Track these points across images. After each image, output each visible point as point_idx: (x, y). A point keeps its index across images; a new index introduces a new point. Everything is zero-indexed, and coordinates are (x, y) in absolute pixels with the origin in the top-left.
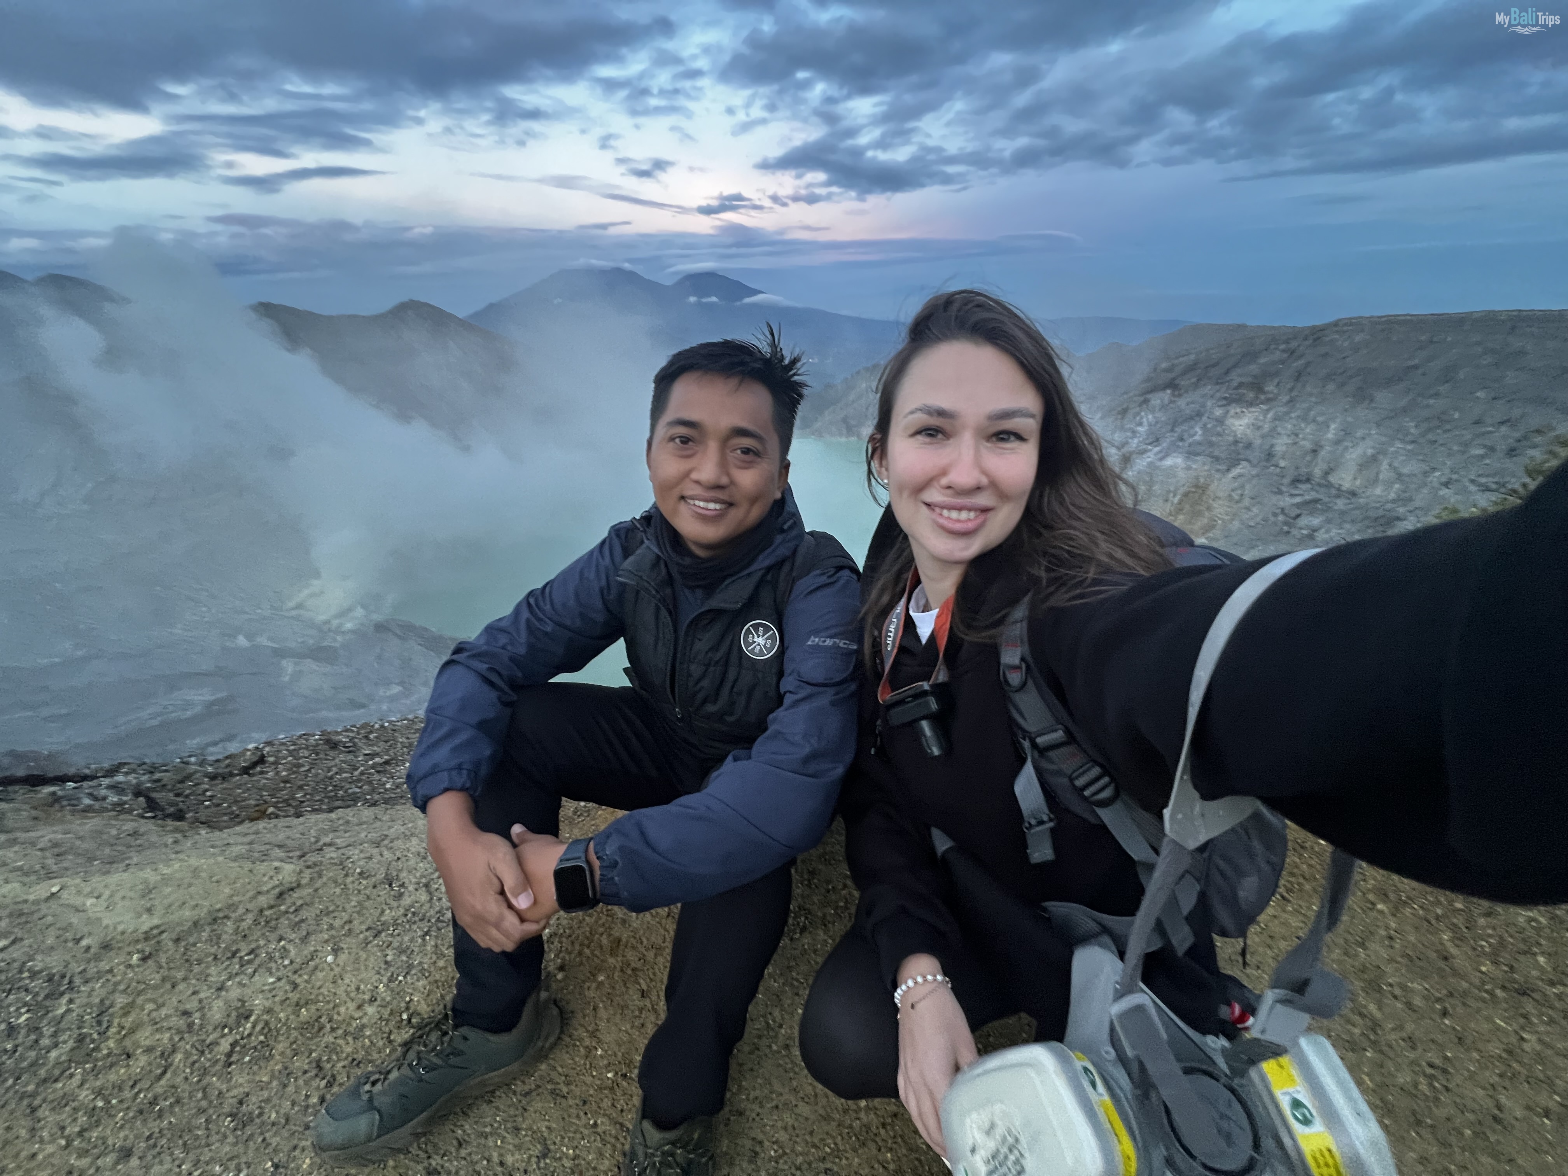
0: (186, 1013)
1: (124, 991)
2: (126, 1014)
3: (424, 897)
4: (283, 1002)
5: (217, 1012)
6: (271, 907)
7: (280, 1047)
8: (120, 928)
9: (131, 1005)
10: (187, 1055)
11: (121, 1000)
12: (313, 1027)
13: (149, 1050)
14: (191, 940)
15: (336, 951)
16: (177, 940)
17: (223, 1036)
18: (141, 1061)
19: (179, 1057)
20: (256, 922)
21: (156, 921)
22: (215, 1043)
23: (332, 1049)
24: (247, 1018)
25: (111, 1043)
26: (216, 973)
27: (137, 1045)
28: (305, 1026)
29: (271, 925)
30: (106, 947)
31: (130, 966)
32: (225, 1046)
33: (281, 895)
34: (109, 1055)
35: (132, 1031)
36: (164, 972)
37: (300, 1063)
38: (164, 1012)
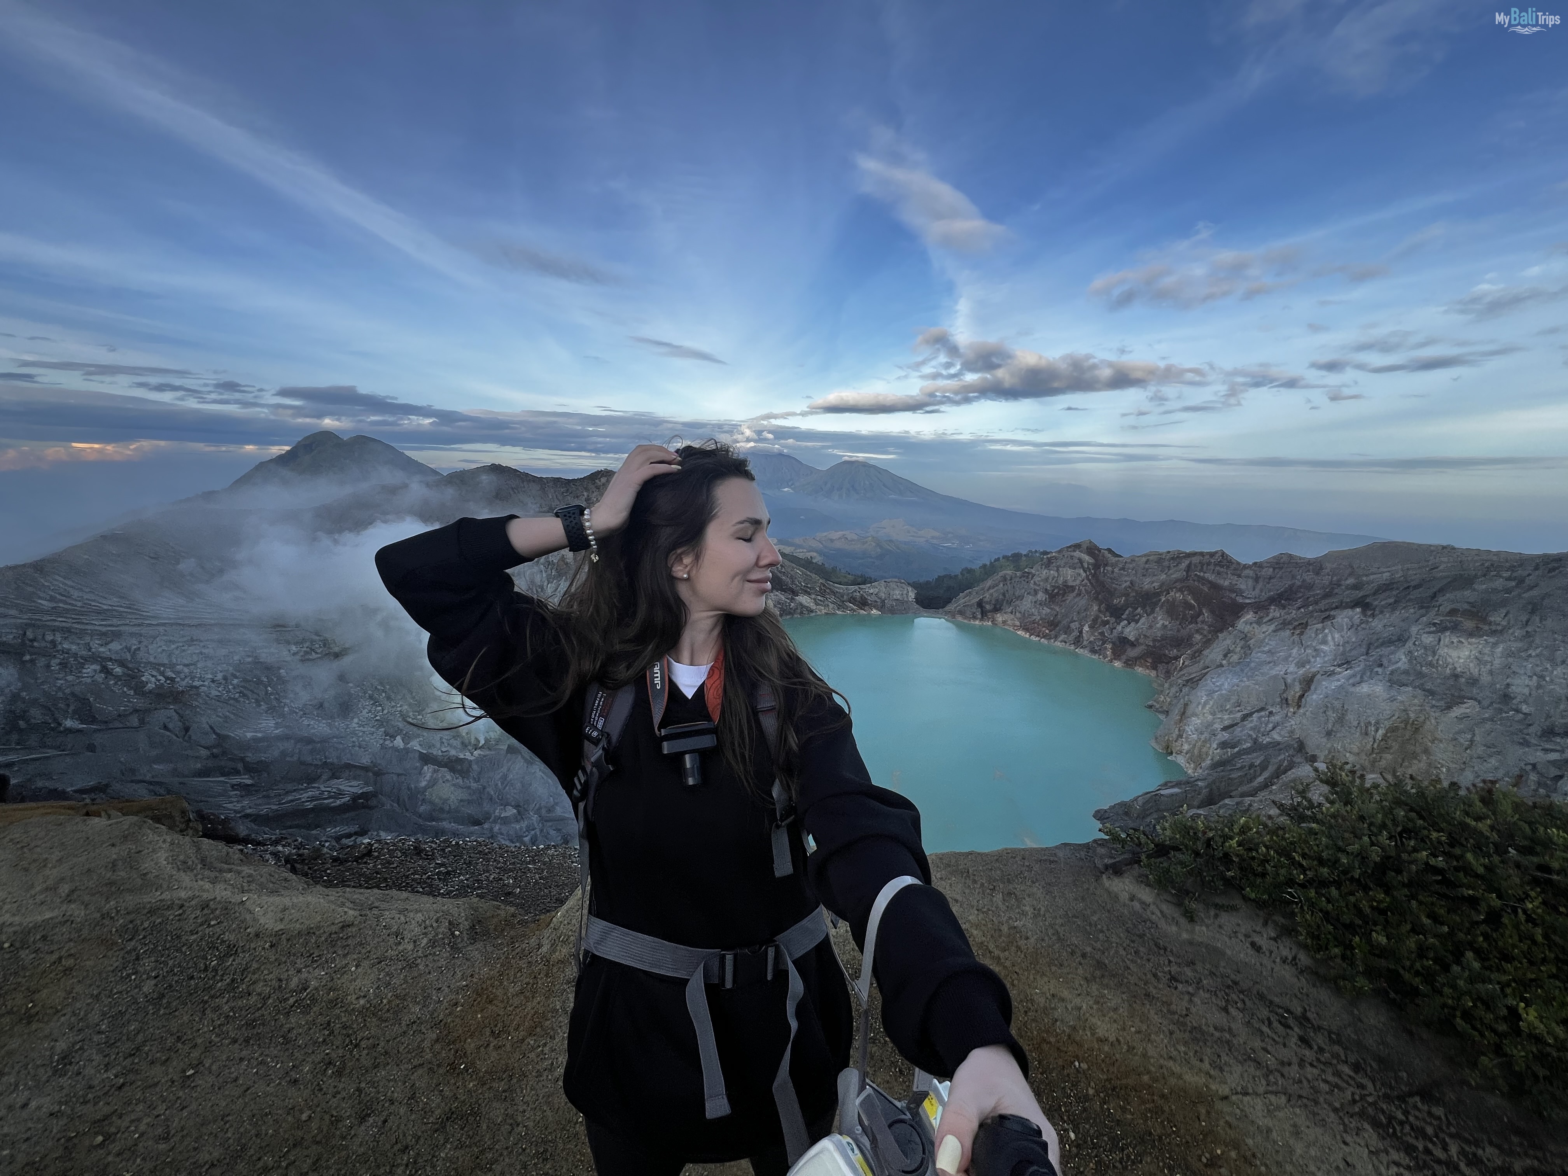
0: (280, 980)
1: (257, 961)
2: (254, 973)
3: (410, 947)
4: (324, 986)
5: (294, 983)
6: (336, 933)
7: (315, 1009)
8: (266, 926)
9: (258, 969)
10: (274, 1001)
11: (255, 965)
12: (333, 1003)
13: (259, 994)
14: (295, 942)
15: (357, 966)
16: (288, 940)
17: (292, 996)
18: (253, 999)
19: (271, 1001)
20: (326, 940)
21: (282, 927)
22: (288, 999)
23: (338, 1017)
24: (306, 990)
25: (244, 986)
26: (300, 962)
27: (254, 990)
28: (331, 1001)
29: (333, 944)
30: (257, 935)
31: (264, 948)
32: (292, 1001)
33: (343, 927)
34: (241, 992)
35: (254, 983)
36: (277, 956)
37: (320, 1019)
38: (271, 976)
